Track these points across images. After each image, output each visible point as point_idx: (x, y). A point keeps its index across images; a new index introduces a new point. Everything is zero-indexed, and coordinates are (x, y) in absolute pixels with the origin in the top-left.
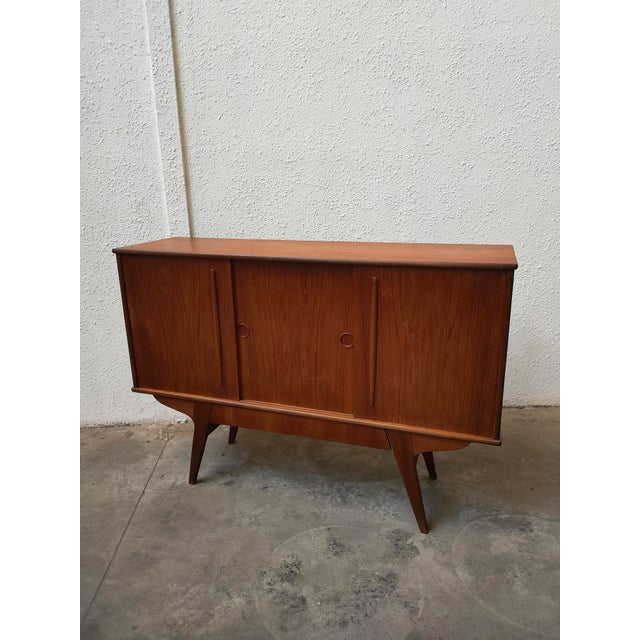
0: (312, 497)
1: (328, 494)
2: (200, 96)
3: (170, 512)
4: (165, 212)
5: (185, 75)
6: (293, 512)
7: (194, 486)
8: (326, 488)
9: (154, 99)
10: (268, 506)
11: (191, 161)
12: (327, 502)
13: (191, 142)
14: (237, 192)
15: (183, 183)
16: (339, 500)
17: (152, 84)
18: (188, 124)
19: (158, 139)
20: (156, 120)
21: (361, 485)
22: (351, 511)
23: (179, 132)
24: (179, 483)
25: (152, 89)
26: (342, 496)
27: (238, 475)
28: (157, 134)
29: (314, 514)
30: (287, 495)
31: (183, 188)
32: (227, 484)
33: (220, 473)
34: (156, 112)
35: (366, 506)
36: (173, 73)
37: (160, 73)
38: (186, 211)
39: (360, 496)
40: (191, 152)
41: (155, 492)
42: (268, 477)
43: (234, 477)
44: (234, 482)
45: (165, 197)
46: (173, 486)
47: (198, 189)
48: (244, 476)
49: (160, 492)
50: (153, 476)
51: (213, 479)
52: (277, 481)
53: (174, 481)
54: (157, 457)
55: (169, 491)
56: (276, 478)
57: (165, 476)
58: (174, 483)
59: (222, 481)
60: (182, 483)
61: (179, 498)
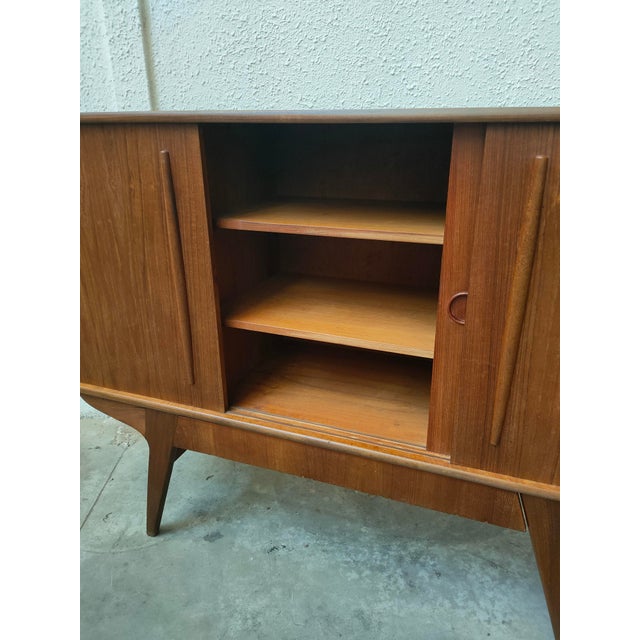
0: (354, 575)
1: (382, 569)
3: (105, 598)
4: (110, 77)
6: (320, 608)
7: (154, 540)
8: (377, 555)
10: (277, 592)
12: (381, 586)
14: (232, 40)
15: (138, 21)
16: (402, 582)
21: (436, 549)
22: (426, 609)
24: (130, 533)
26: (406, 575)
27: (229, 520)
29: (359, 614)
30: (310, 567)
31: (138, 30)
32: (212, 537)
33: (201, 514)
35: (452, 601)
38: (144, 74)
39: (439, 574)
41: (89, 549)
42: (278, 525)
43: (222, 524)
44: (222, 533)
45: (108, 48)
46: (119, 539)
47: (164, 33)
48: (239, 522)
49: (98, 550)
50: (92, 514)
51: (187, 525)
52: (293, 534)
53: (124, 527)
54: (106, 477)
55: (113, 548)
56: (292, 529)
57: (110, 516)
58: (123, 533)
59: (202, 531)
60: (137, 532)
61: (126, 564)
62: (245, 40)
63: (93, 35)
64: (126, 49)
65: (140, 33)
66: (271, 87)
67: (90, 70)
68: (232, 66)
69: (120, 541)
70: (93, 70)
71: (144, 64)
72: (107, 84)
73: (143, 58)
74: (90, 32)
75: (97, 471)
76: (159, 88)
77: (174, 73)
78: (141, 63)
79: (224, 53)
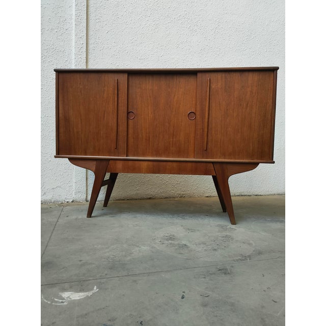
2: (98, 20)
5: (91, 9)
9: (74, 17)
11: (90, 51)
13: (91, 42)
15: (85, 61)
17: (74, 10)
18: (91, 33)
19: (74, 37)
20: (74, 28)
23: (85, 35)
25: (74, 13)
28: (74, 35)
34: (74, 23)
36: (85, 6)
37: (79, 5)
40: (91, 47)
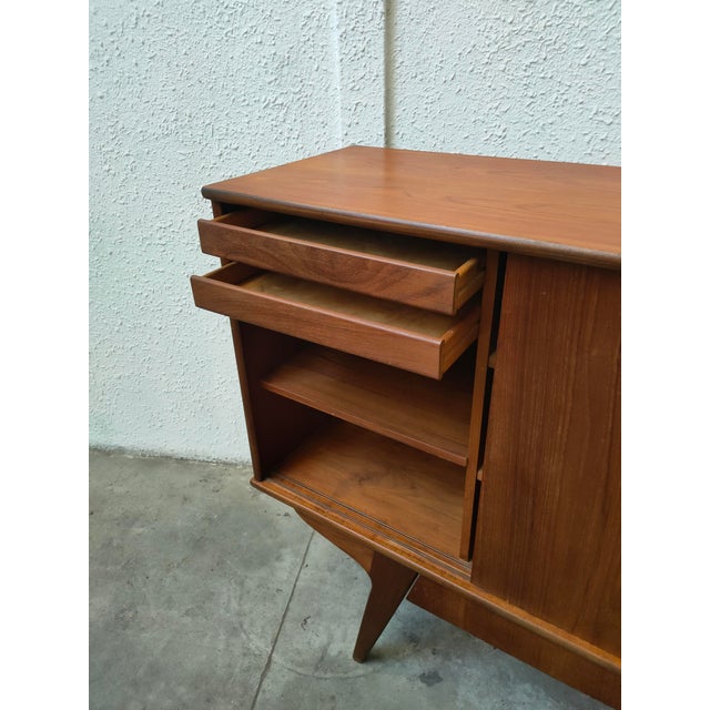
4: (336, 84)
7: (362, 669)
14: (508, 29)
15: (381, 7)
24: (333, 651)
27: (447, 657)
31: (379, 21)
32: (430, 678)
33: (413, 639)
38: (381, 80)
41: (289, 666)
42: (509, 677)
43: (439, 660)
44: (441, 674)
45: (336, 45)
46: (322, 658)
47: (413, 23)
48: (460, 661)
49: (299, 670)
50: (289, 614)
51: (397, 653)
52: (530, 695)
53: (325, 641)
54: (299, 560)
55: (317, 669)
56: (527, 686)
57: (309, 621)
58: (326, 650)
59: (416, 666)
60: (340, 652)
61: (333, 698)
62: (527, 29)
63: (319, 27)
64: (361, 46)
65: (382, 25)
66: (555, 95)
67: (310, 74)
68: (502, 67)
69: (323, 661)
70: (315, 75)
71: (382, 67)
72: (331, 92)
73: (382, 60)
74: (315, 23)
75: (289, 550)
76: (398, 98)
77: (420, 77)
78: (378, 67)
79: (494, 48)
